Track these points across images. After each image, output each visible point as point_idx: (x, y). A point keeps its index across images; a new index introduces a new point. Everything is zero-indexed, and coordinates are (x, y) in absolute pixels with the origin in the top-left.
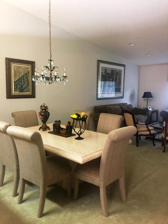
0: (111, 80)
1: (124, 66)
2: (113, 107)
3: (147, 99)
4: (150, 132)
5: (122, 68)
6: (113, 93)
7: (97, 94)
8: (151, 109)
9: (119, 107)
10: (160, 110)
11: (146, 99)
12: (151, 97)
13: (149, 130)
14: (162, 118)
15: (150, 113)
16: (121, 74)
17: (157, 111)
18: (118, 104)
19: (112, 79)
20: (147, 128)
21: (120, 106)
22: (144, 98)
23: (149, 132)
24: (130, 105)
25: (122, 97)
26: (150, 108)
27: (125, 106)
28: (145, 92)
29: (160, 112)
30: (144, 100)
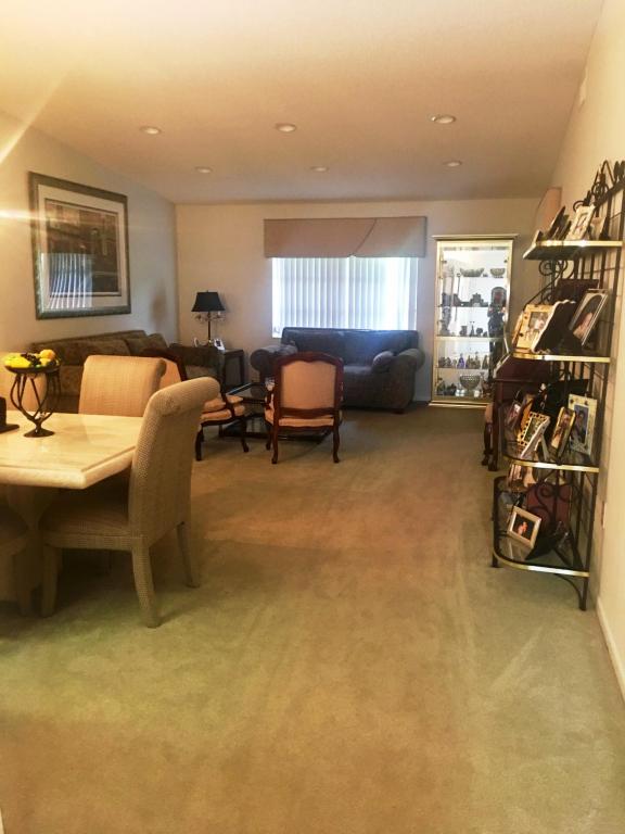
0: (83, 247)
1: (122, 199)
2: (101, 343)
3: (209, 316)
4: (233, 411)
5: (117, 207)
6: (87, 296)
7: (37, 298)
8: (222, 348)
9: (121, 342)
10: (249, 350)
11: (204, 314)
12: (222, 309)
13: (229, 406)
14: (258, 373)
15: (222, 360)
16: (114, 228)
17: (239, 354)
18: (115, 334)
19: (85, 244)
20: (225, 399)
21: (126, 341)
22: (198, 313)
23: (229, 412)
24: (157, 337)
25: (126, 311)
26: (218, 343)
27: (140, 341)
28: (199, 294)
29: (250, 354)
30: (199, 317)
